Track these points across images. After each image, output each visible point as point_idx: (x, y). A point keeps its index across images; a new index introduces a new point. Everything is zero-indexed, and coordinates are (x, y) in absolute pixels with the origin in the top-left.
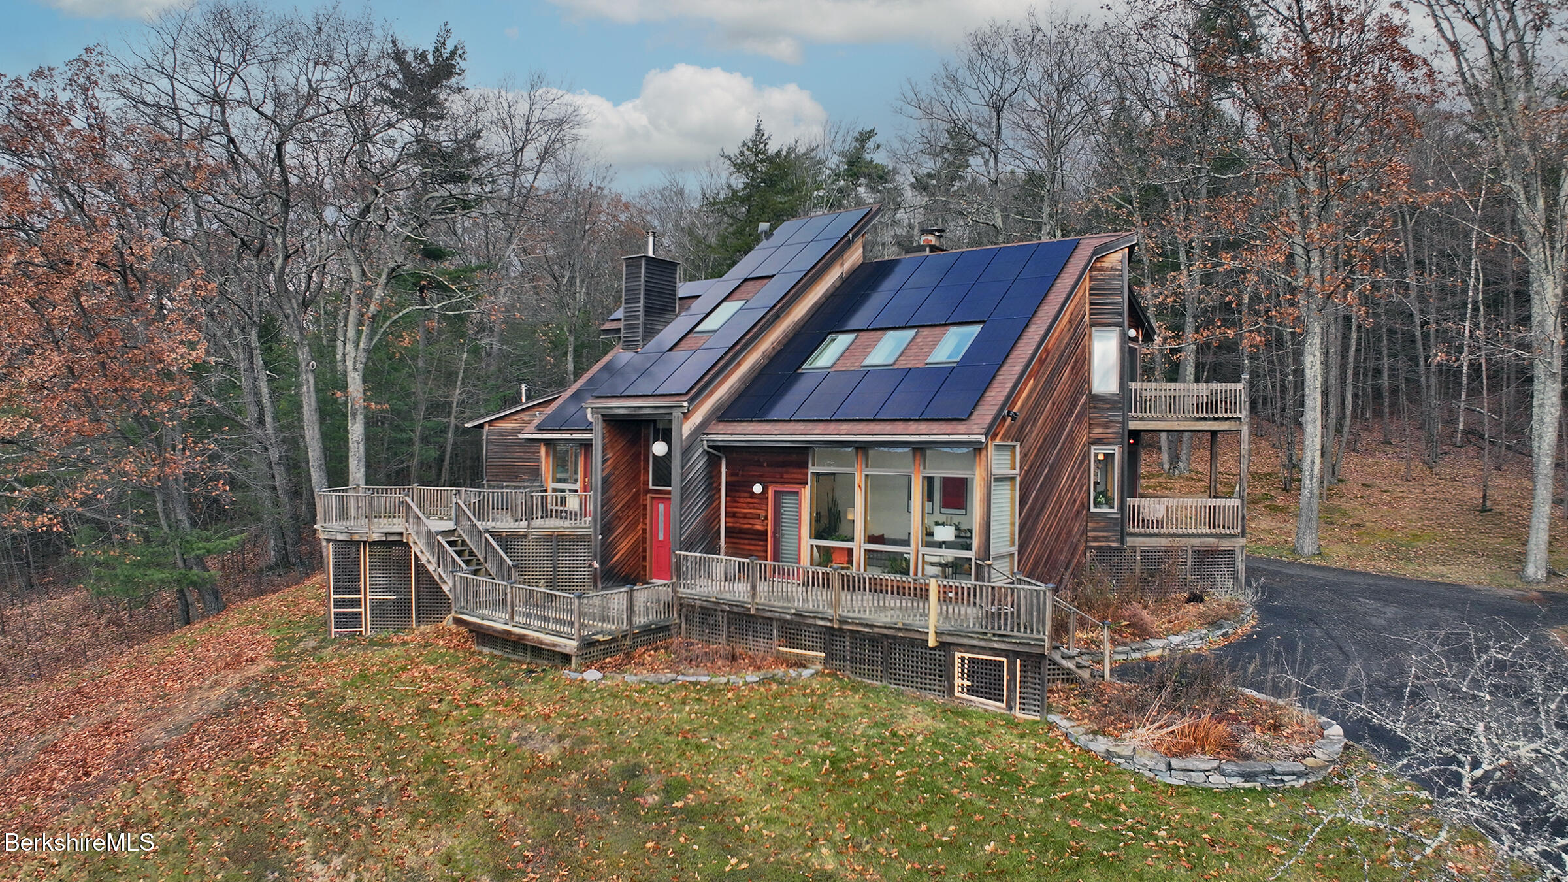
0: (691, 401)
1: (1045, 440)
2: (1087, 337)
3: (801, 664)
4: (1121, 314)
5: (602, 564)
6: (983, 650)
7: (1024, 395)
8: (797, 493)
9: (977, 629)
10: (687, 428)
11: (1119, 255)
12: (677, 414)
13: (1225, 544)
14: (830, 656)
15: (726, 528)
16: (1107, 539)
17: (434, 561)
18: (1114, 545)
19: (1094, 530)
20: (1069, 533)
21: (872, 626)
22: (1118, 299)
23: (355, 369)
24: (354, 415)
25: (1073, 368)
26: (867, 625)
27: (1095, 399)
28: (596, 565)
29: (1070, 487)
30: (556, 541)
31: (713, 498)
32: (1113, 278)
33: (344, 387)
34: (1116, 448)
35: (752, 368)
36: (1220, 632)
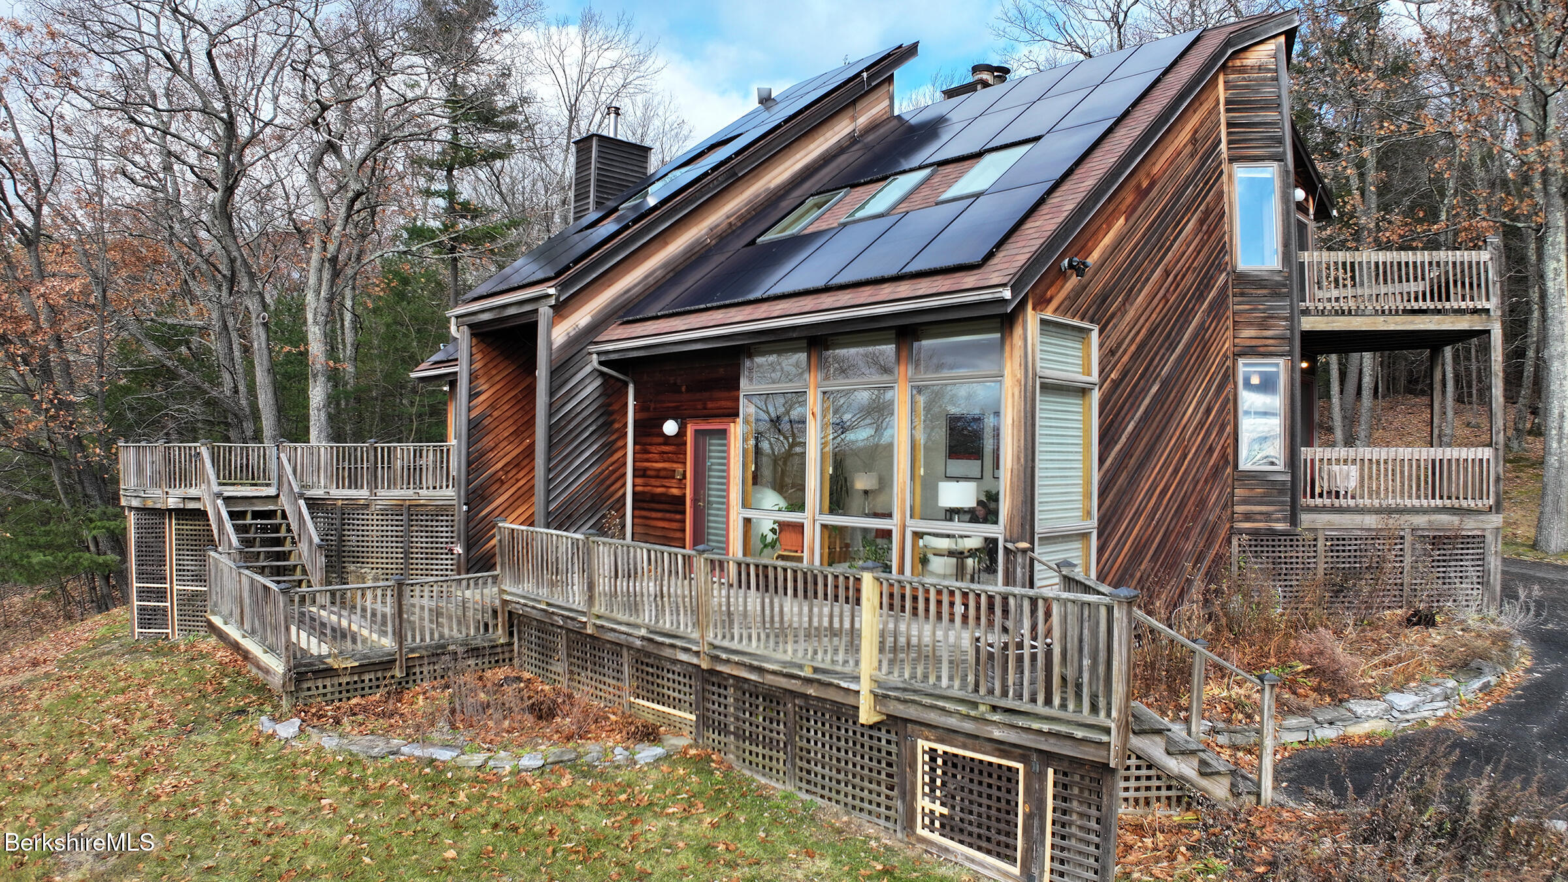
1: (1151, 333)
2: (1225, 177)
3: (650, 734)
4: (1280, 141)
5: (468, 548)
6: (972, 740)
7: (1107, 240)
8: (723, 434)
9: (956, 692)
10: (563, 334)
11: (1270, 45)
12: (545, 311)
13: (1471, 525)
14: (704, 722)
15: (634, 493)
16: (1268, 517)
18: (1280, 526)
19: (1245, 501)
20: (1202, 503)
21: (760, 670)
22: (1271, 116)
23: (315, 322)
24: (315, 376)
25: (1201, 222)
26: (752, 668)
27: (1244, 281)
28: (458, 550)
29: (1201, 424)
30: (409, 513)
31: (612, 447)
32: (1262, 83)
34: (1281, 361)
36: (1477, 684)
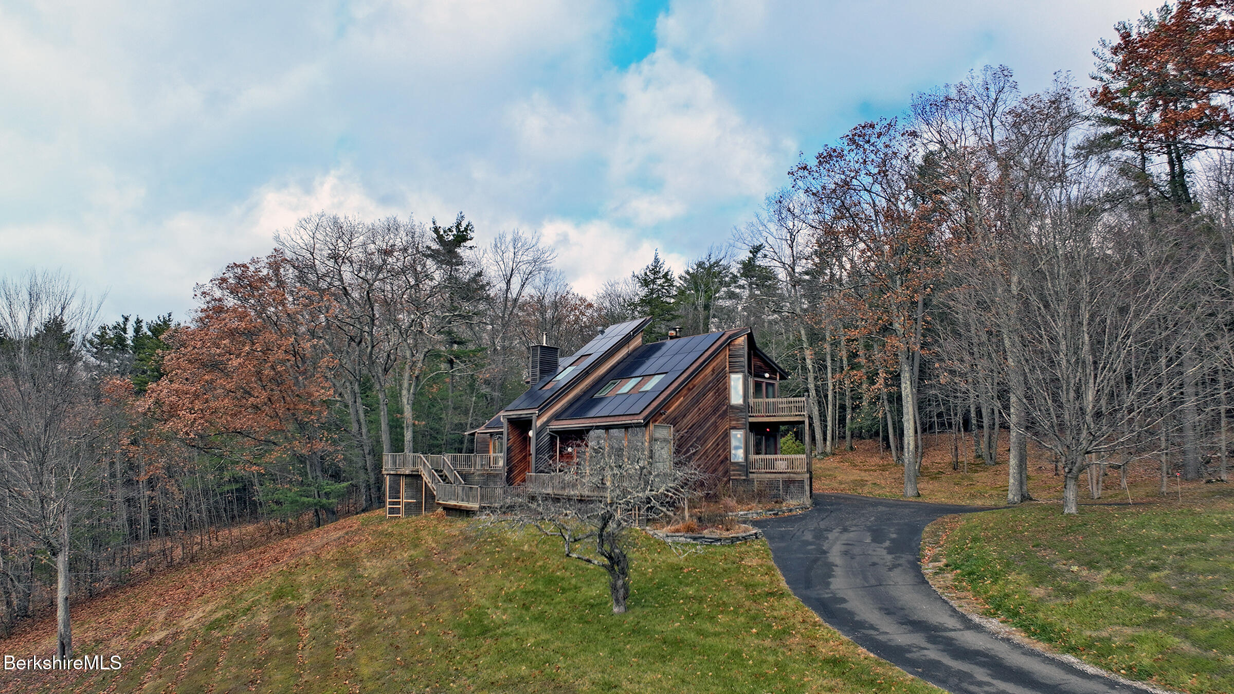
0: (540, 411)
1: (694, 424)
2: (728, 377)
4: (744, 367)
7: (677, 404)
10: (539, 423)
11: (742, 338)
12: (534, 417)
13: (799, 477)
16: (740, 475)
17: (431, 481)
18: (743, 478)
19: (733, 470)
22: (742, 359)
23: (408, 404)
24: (407, 427)
25: (715, 393)
27: (730, 407)
29: (714, 449)
30: (487, 476)
31: (553, 455)
32: (740, 349)
33: (402, 413)
34: (742, 430)
35: (575, 396)
